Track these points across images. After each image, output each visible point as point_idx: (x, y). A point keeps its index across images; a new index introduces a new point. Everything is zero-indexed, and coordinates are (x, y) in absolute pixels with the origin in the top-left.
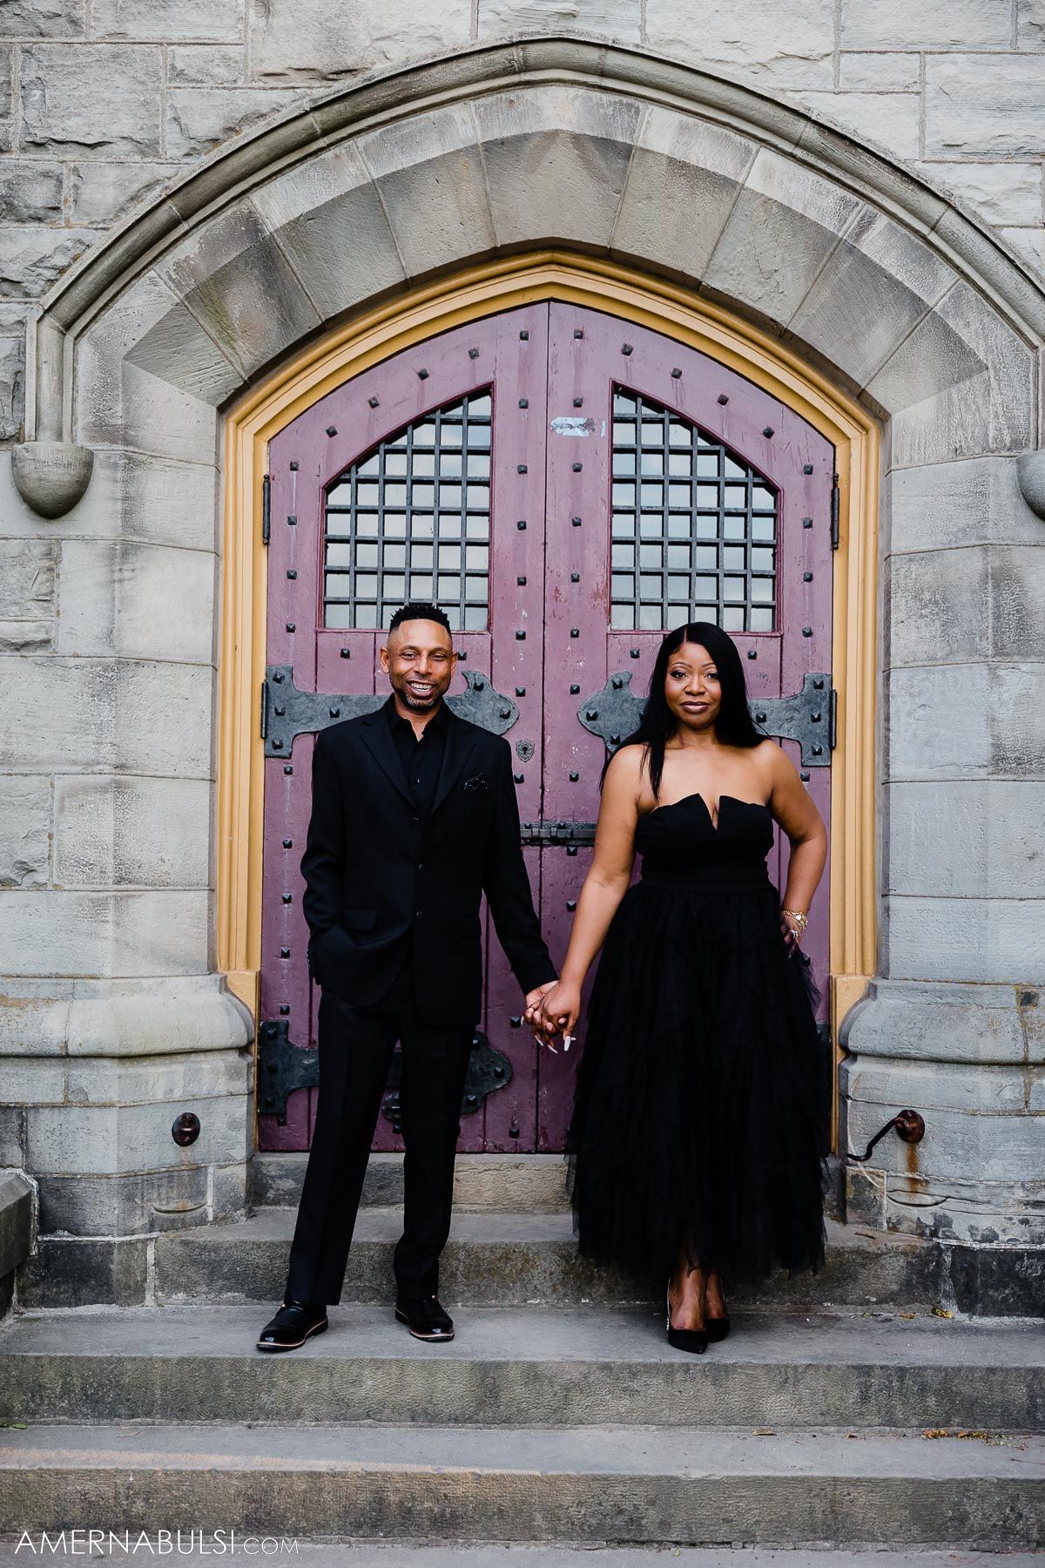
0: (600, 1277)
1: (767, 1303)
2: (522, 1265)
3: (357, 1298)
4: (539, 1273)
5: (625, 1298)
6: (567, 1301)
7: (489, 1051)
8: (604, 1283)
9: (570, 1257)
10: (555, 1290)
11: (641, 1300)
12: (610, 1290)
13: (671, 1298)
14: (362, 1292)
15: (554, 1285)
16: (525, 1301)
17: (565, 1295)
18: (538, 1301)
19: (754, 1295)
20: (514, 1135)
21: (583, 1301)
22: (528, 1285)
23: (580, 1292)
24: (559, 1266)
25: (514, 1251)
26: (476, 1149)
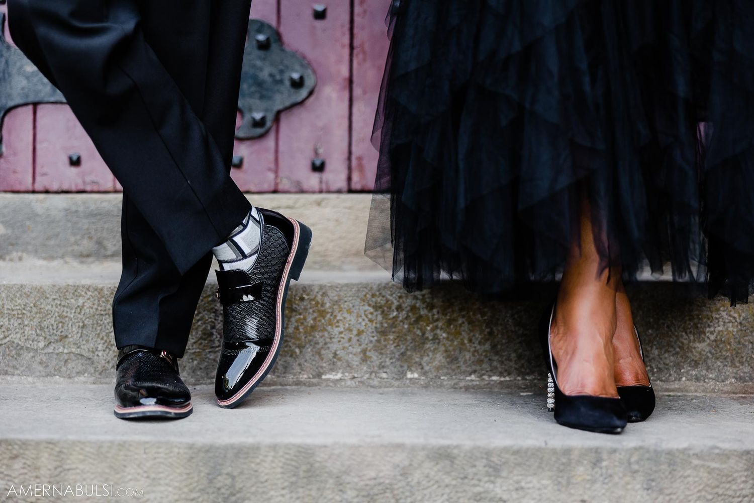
0: (436, 338)
1: (697, 379)
2: (315, 319)
3: (58, 371)
4: (341, 333)
5: (475, 372)
6: (384, 375)
7: (283, 50)
8: (442, 349)
9: (390, 308)
10: (365, 359)
11: (501, 374)
12: (452, 359)
13: (555, 344)
14: (66, 361)
15: (364, 352)
16: (319, 375)
17: (382, 367)
18: (339, 376)
19: (678, 366)
20: (318, 168)
21: (409, 375)
22: (323, 352)
23: (405, 360)
24: (371, 321)
25: (302, 299)
26: (266, 187)
